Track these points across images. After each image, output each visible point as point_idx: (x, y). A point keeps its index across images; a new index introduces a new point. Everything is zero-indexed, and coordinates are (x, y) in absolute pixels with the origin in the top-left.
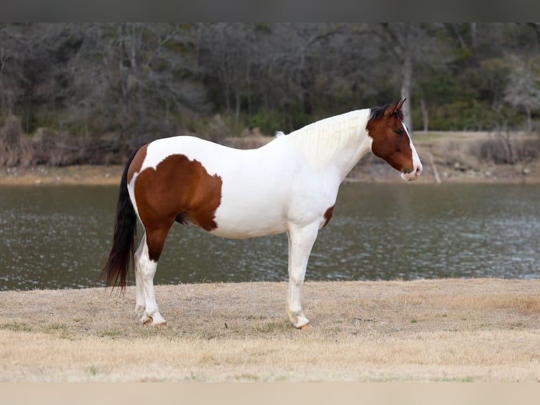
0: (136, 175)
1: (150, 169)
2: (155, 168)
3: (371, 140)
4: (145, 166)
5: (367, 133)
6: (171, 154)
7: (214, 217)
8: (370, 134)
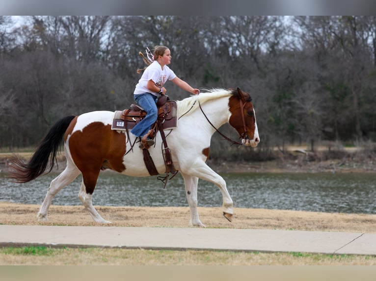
0: (69, 136)
1: (78, 132)
2: (82, 131)
3: (230, 115)
4: (75, 129)
5: (229, 108)
6: (93, 122)
7: (123, 161)
8: (230, 110)
